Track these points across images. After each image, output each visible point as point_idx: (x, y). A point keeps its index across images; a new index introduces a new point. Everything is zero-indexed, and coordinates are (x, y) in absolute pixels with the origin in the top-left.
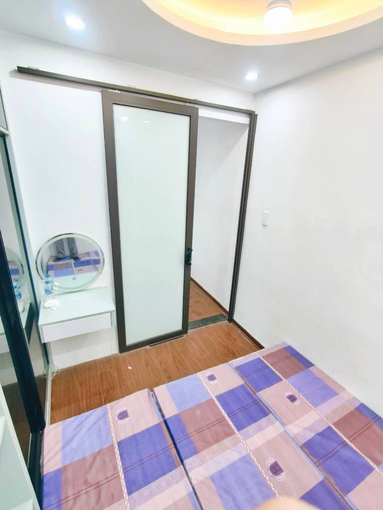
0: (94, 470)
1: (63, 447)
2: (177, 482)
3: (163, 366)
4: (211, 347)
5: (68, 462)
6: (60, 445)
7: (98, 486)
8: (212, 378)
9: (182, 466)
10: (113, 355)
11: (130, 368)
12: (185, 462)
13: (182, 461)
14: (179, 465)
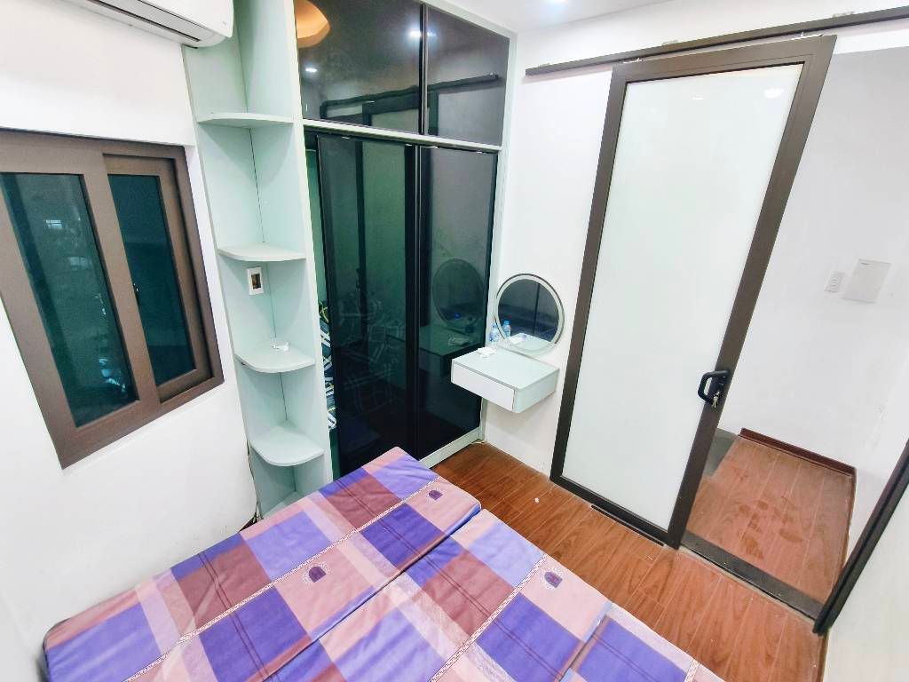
0: (374, 497)
1: (387, 467)
2: (382, 571)
3: (573, 539)
4: (688, 606)
5: (374, 476)
6: (387, 464)
7: (363, 506)
8: (553, 580)
9: (399, 572)
10: (541, 474)
11: (537, 500)
12: (405, 574)
13: (404, 571)
14: (399, 568)
